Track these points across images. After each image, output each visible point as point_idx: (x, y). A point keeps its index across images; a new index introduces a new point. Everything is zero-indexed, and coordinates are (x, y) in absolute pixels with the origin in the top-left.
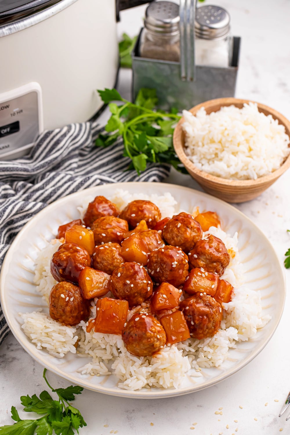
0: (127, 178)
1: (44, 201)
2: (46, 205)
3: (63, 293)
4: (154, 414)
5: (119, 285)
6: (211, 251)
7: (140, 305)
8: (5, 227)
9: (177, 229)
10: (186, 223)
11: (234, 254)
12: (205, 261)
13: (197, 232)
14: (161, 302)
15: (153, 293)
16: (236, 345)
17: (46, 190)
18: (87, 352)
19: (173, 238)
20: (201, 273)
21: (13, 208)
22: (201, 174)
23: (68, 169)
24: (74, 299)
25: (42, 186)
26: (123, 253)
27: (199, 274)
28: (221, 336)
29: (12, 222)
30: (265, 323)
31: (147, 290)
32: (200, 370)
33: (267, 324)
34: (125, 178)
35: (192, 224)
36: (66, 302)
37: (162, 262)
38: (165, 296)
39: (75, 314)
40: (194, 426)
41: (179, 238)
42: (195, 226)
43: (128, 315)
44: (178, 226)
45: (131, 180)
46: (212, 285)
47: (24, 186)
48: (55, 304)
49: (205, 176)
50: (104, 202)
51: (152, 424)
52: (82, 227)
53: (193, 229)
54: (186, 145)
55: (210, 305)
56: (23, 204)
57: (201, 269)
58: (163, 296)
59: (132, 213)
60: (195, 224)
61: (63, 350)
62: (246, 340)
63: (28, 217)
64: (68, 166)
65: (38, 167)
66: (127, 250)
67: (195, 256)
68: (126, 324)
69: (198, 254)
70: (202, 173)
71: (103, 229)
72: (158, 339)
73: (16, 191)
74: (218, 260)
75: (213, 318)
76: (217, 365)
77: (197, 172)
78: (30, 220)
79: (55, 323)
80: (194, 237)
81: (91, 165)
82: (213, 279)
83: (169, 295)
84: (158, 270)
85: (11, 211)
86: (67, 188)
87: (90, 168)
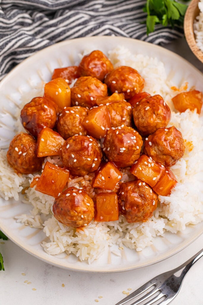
0: (139, 32)
1: (52, 39)
2: (52, 43)
3: (18, 146)
4: (69, 275)
5: (65, 156)
6: (165, 143)
7: (83, 176)
8: (9, 56)
9: (144, 111)
10: (154, 108)
11: (191, 148)
12: (157, 151)
13: (162, 120)
14: (98, 183)
15: (100, 168)
16: (164, 234)
17: (57, 29)
18: (30, 201)
19: (138, 118)
20: (148, 162)
21: (16, 43)
22: (197, 53)
23: (91, 8)
24: (26, 154)
25: (57, 23)
26: (84, 123)
27: (146, 163)
28: (148, 226)
29: (14, 53)
30: (198, 222)
31: (92, 166)
32: (122, 249)
33: (199, 223)
34: (137, 31)
35: (160, 111)
36: (18, 155)
37: (112, 144)
38: (103, 178)
39: (25, 167)
40: (98, 299)
41: (144, 120)
42: (162, 114)
43: (69, 183)
44: (146, 109)
45: (138, 38)
46: (154, 177)
47: (41, 18)
48: (11, 152)
49: (200, 57)
50: (97, 59)
51: (63, 285)
52: (65, 81)
53: (159, 116)
54: (197, 18)
55: (144, 198)
56: (30, 39)
57: (150, 158)
58: (101, 177)
59: (113, 80)
60: (162, 112)
61: (8, 194)
62: (175, 233)
63: (31, 52)
64: (92, 6)
65: (57, 4)
66: (87, 122)
67: (150, 143)
68: (60, 194)
69: (153, 143)
70: (199, 53)
71: (81, 90)
72: (82, 219)
73: (33, 21)
74: (169, 154)
75: (143, 209)
76: (137, 250)
77: (194, 51)
78: (32, 55)
79: (7, 169)
80: (157, 123)
81: (117, 8)
82: (157, 171)
83: (107, 179)
84: (109, 149)
85: (13, 45)
86: (77, 32)
87: (114, 10)
